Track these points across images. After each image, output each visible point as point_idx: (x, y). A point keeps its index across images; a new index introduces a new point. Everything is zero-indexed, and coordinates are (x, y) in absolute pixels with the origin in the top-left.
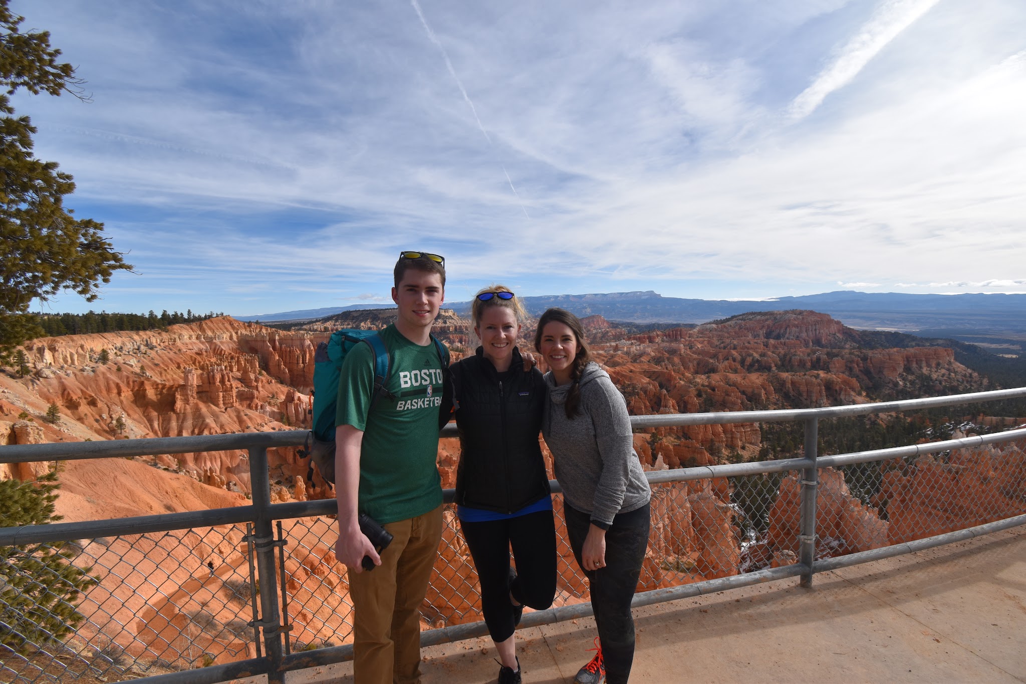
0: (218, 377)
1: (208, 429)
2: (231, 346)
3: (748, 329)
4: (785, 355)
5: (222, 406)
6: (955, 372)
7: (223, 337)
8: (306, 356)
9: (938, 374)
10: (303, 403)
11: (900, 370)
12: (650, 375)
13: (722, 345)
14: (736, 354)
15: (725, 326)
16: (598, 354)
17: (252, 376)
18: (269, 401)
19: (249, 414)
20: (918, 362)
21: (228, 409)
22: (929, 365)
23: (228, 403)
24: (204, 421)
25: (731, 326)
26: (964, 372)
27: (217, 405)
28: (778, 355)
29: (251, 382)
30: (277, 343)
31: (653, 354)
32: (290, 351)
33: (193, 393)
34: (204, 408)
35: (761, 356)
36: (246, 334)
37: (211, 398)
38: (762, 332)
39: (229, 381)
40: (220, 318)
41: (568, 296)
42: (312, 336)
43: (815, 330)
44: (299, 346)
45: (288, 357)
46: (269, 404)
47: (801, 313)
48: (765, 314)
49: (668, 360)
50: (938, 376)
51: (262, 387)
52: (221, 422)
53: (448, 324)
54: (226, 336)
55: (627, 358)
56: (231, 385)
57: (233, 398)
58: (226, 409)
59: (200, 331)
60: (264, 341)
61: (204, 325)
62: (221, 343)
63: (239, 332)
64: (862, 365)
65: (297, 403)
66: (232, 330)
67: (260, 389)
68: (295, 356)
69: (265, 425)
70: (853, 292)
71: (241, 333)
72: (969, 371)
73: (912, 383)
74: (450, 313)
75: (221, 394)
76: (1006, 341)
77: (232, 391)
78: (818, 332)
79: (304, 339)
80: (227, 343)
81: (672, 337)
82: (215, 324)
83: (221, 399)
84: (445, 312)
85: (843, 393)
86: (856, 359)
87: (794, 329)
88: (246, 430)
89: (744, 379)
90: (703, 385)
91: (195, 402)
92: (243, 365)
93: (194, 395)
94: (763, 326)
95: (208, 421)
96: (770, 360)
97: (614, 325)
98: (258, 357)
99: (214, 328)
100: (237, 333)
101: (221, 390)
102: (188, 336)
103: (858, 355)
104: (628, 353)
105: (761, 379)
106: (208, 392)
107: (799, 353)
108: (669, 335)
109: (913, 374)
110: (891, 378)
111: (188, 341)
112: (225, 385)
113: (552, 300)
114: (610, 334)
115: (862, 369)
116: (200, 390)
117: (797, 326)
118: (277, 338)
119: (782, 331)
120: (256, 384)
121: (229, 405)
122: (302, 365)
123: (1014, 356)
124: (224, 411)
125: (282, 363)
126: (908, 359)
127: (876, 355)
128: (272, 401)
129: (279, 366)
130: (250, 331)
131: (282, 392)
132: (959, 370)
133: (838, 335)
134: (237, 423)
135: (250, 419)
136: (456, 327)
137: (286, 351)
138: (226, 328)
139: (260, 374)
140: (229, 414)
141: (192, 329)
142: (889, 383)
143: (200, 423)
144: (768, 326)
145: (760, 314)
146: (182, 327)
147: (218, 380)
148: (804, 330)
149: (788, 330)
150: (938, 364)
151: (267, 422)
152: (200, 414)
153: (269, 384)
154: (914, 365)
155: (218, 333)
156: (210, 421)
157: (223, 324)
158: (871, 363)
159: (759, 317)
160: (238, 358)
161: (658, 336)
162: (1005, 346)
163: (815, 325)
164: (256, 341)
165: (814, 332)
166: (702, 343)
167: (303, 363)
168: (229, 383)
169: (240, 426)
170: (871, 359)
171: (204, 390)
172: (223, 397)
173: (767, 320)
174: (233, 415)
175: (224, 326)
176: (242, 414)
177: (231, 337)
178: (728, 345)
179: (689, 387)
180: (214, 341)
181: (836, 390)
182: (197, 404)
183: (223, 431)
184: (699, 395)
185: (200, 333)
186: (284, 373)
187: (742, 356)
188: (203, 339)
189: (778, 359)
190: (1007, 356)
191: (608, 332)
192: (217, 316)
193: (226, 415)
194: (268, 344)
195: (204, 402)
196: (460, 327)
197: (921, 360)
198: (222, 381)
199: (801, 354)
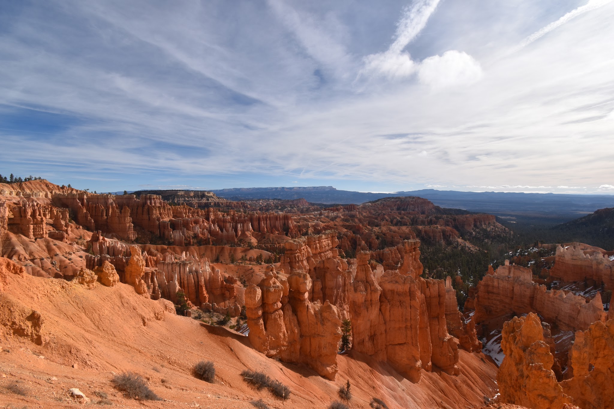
0: (29, 212)
1: (17, 255)
2: (46, 201)
3: (388, 206)
4: (413, 218)
5: (32, 236)
6: (498, 228)
7: (39, 195)
8: (109, 212)
9: (490, 228)
10: (107, 242)
11: (473, 226)
12: (347, 227)
13: (377, 214)
14: (387, 218)
15: (375, 204)
16: (310, 217)
17: (63, 222)
18: (77, 241)
19: (58, 244)
20: (480, 222)
21: (38, 239)
22: (485, 224)
23: (38, 234)
24: (13, 248)
25: (379, 204)
26: (501, 228)
27: (28, 236)
28: (410, 218)
29: (62, 227)
30: (85, 201)
31: (342, 217)
32: (96, 207)
33: (4, 224)
34: (14, 238)
35: (401, 218)
36: (59, 194)
37: (21, 229)
38: (395, 208)
39: (40, 215)
40: (38, 181)
41: (283, 188)
42: (114, 198)
43: (422, 207)
44: (103, 204)
45: (94, 211)
46: (77, 243)
47: (413, 198)
48: (396, 198)
49: (352, 221)
50: (490, 229)
51: (71, 231)
52: (30, 250)
53: (210, 201)
54: (42, 194)
55: (328, 219)
56: (42, 219)
57: (43, 230)
58: (36, 239)
59: (20, 189)
60: (74, 199)
61: (23, 185)
62: (38, 199)
63: (54, 192)
64: (453, 223)
65: (102, 242)
66: (47, 190)
67: (69, 232)
68: (100, 210)
69: (73, 254)
70: (433, 190)
71: (55, 193)
72: (504, 227)
73: (479, 233)
74: (211, 194)
75: (32, 227)
76: (509, 215)
77: (42, 224)
78: (423, 208)
79: (108, 199)
80: (43, 199)
81: (349, 209)
82: (33, 185)
83: (31, 231)
84: (208, 193)
85: (451, 237)
86: (450, 220)
87: (411, 206)
88: (54, 257)
89: (399, 229)
90: (378, 232)
91: (6, 232)
92: (55, 214)
93: (5, 226)
94: (395, 205)
95: (17, 248)
96: (406, 221)
97: (313, 205)
98: (69, 210)
99: (32, 187)
100: (51, 193)
101: (32, 223)
102: (9, 192)
103: (450, 218)
104: (328, 217)
105: (408, 229)
106: (19, 224)
107: (420, 217)
108: (347, 208)
109: (478, 228)
110: (468, 230)
111: (8, 196)
112: (36, 218)
113: (274, 190)
114: (311, 209)
115: (453, 225)
116: (11, 222)
117: (413, 205)
118: (85, 197)
119: (405, 207)
120: (66, 228)
121: (39, 236)
122: (105, 217)
123: (515, 222)
124: (34, 241)
125: (89, 215)
126: (475, 221)
127: (460, 217)
128: (80, 241)
129: (86, 217)
130: (63, 192)
131: (89, 236)
132: (499, 226)
133: (433, 210)
134: (46, 251)
135: (59, 248)
136: (215, 203)
137: (92, 207)
138: (43, 189)
139: (70, 221)
140: (38, 243)
141: (13, 187)
142: (468, 233)
143: (10, 250)
144: (398, 204)
145: (393, 198)
146: (3, 185)
147: (30, 214)
148: (417, 207)
149: (408, 206)
150: (489, 223)
151: (74, 251)
152: (10, 242)
153: (77, 229)
154: (478, 224)
155: (35, 192)
156: (19, 248)
157: (40, 185)
158: (458, 222)
159: (393, 200)
160: (51, 208)
161: (341, 208)
162: (508, 217)
163: (422, 204)
164: (67, 198)
165: (421, 208)
166: (366, 213)
167: (106, 216)
168: (40, 217)
169: (49, 254)
170: (458, 220)
171: (15, 222)
172: (33, 229)
173: (397, 201)
174: (43, 245)
175: (41, 187)
176: (51, 244)
177: (46, 196)
178: (380, 214)
179: (371, 233)
180: (32, 197)
181: (448, 236)
182: (7, 235)
183: (32, 258)
184: (378, 238)
185: (20, 191)
186: (91, 223)
187: (391, 219)
188: (22, 195)
189: (410, 220)
190: (512, 222)
191: (309, 208)
192: (36, 179)
193: (36, 245)
194: (78, 201)
195: (15, 233)
196: (218, 203)
197: (482, 221)
198: (33, 215)
199: (422, 218)
